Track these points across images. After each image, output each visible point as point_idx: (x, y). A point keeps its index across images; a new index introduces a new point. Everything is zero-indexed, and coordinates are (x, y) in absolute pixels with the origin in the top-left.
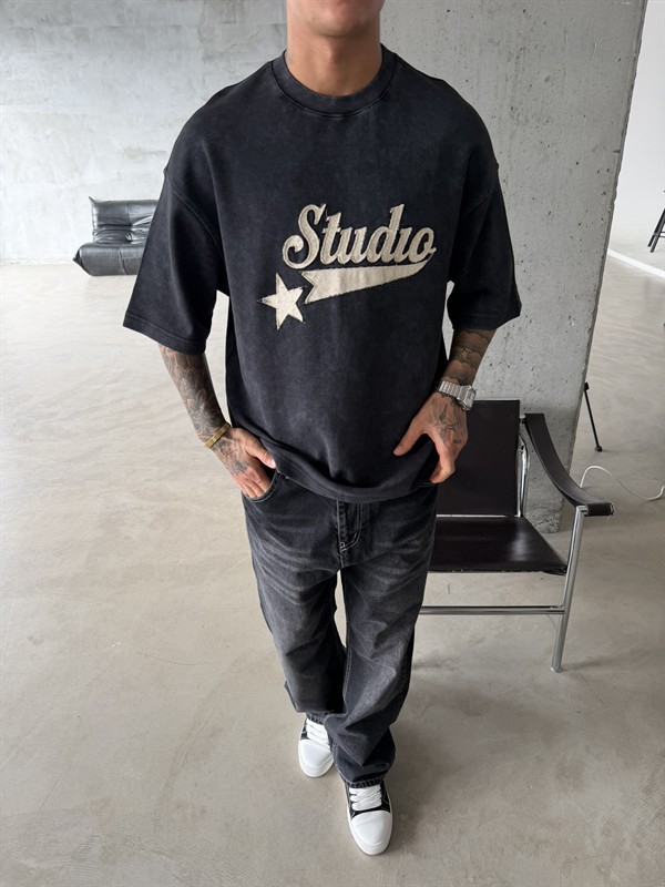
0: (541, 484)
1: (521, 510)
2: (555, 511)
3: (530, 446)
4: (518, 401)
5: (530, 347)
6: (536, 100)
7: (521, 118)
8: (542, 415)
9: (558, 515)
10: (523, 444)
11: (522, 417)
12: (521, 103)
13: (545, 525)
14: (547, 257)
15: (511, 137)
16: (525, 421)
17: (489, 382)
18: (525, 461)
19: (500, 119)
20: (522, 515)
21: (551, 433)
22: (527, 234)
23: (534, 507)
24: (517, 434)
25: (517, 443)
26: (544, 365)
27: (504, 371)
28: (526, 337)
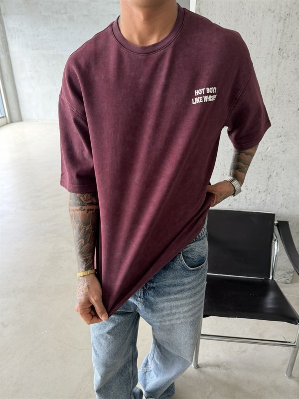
0: (284, 258)
1: (272, 275)
2: (290, 273)
4: (273, 215)
5: (282, 184)
6: (294, 44)
7: (285, 55)
8: (287, 222)
9: (292, 275)
10: (275, 238)
11: (276, 222)
12: (285, 46)
13: (284, 280)
14: (295, 134)
15: (279, 65)
16: (277, 225)
17: (258, 201)
19: (272, 55)
20: (272, 279)
21: (291, 231)
22: (284, 121)
23: (279, 269)
24: (273, 231)
25: (272, 237)
26: (290, 194)
27: (266, 196)
28: (280, 178)
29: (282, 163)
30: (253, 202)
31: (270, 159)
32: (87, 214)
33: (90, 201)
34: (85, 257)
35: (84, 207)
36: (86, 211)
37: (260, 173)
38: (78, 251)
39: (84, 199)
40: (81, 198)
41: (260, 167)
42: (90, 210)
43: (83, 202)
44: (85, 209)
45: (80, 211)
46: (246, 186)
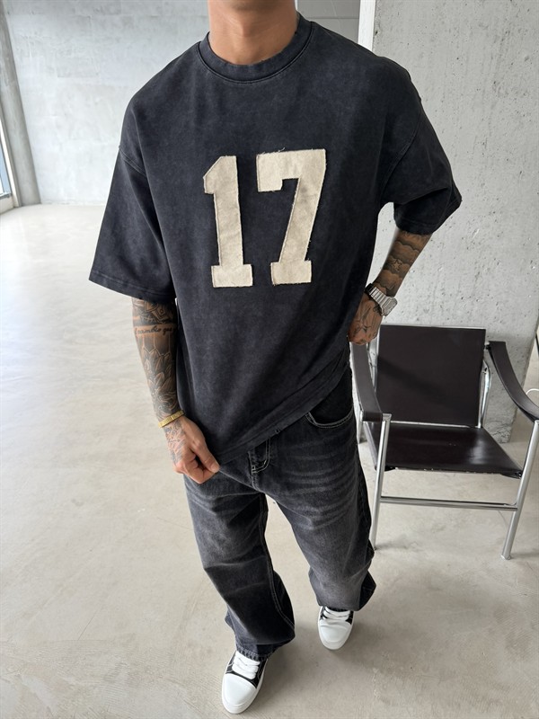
0: (498, 402)
1: (482, 423)
3: (493, 368)
4: (484, 331)
5: (496, 285)
7: (502, 91)
8: (504, 343)
10: (486, 366)
11: (487, 343)
12: (502, 78)
14: (516, 210)
16: (489, 348)
17: (459, 313)
18: (488, 381)
20: (482, 427)
24: (482, 358)
25: (481, 365)
26: (507, 301)
27: (473, 304)
28: (493, 277)
29: (496, 253)
30: (453, 315)
31: (480, 247)
32: (164, 337)
33: (166, 318)
34: (168, 397)
35: (159, 327)
36: (162, 332)
37: (464, 269)
38: (157, 390)
39: (158, 314)
40: (154, 312)
41: (463, 260)
42: (168, 330)
43: (156, 319)
44: (160, 330)
45: (154, 333)
46: (443, 289)
